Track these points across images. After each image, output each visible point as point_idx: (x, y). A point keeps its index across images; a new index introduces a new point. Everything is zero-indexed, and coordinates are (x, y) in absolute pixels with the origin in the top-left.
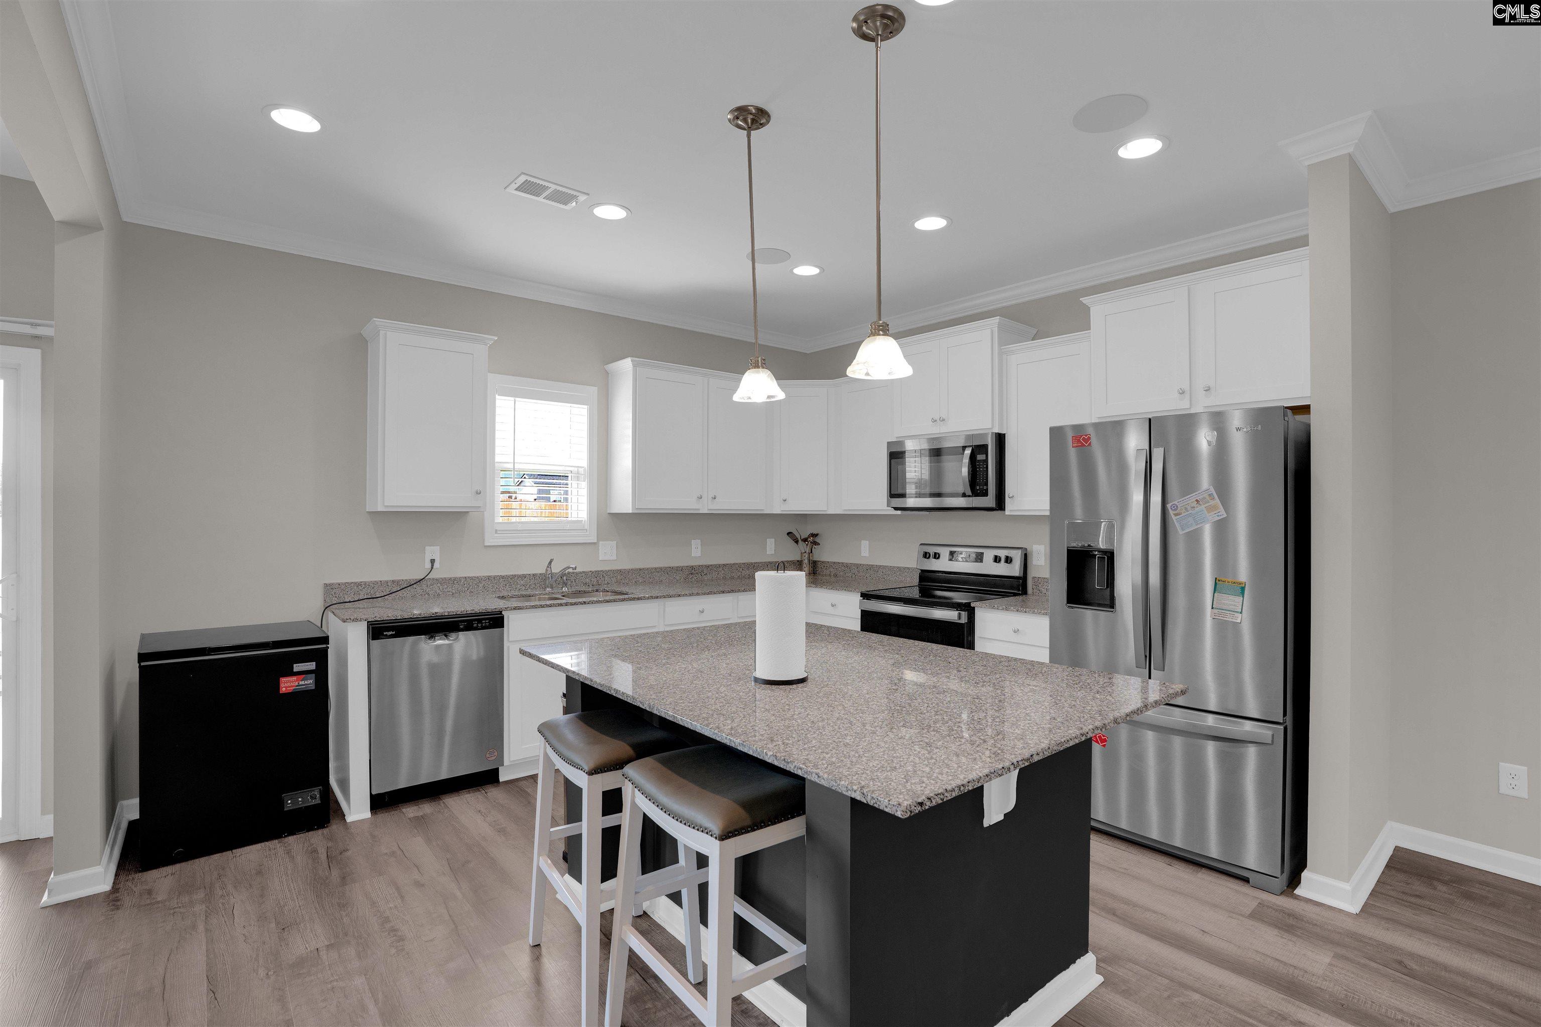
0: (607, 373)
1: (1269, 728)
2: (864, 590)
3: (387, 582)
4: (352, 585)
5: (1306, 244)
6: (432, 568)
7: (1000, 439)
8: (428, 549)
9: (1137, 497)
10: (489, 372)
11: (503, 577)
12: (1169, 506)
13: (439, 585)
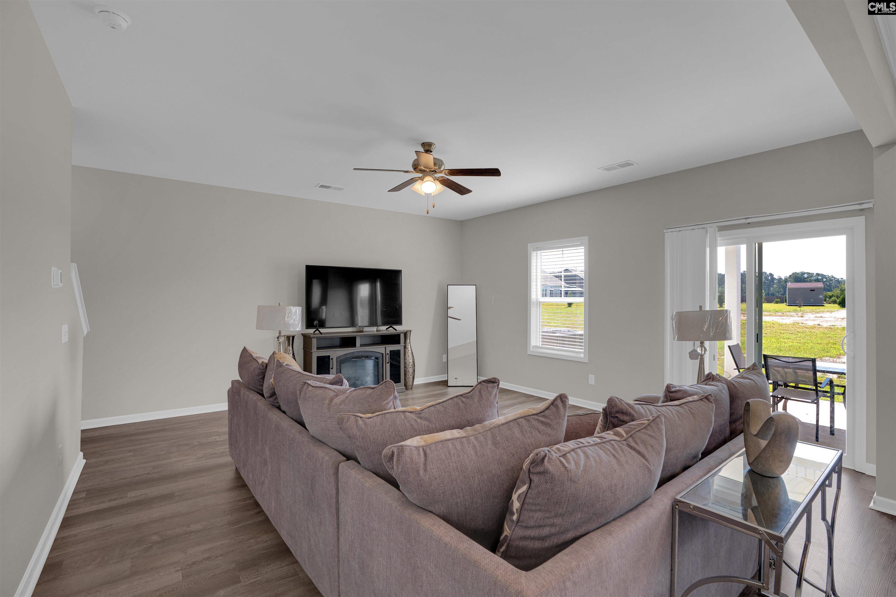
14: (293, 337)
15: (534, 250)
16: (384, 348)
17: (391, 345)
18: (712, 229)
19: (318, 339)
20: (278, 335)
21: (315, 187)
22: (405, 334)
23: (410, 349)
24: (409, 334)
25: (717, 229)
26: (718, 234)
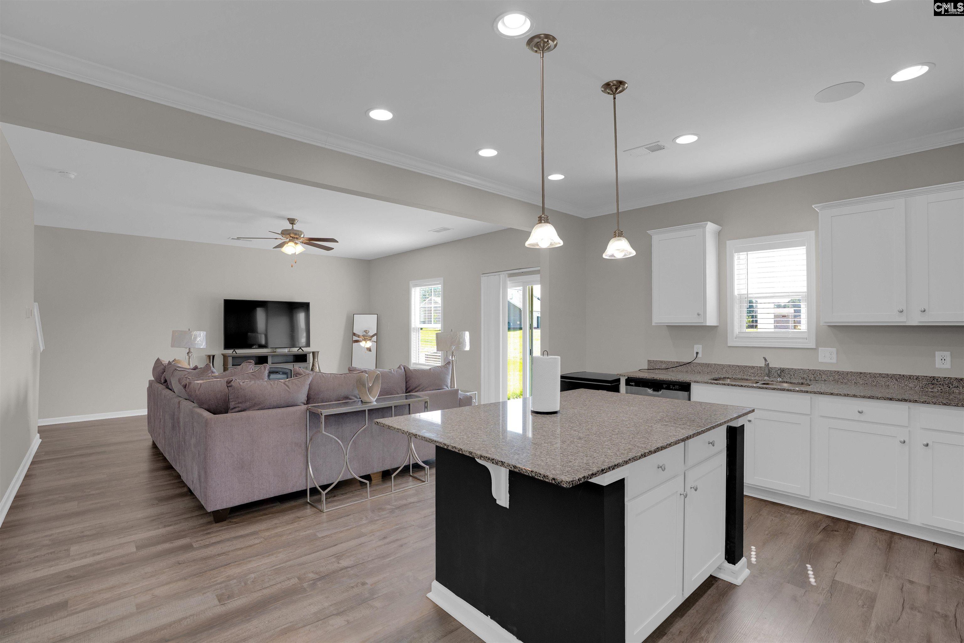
3: (674, 362)
4: (659, 362)
6: (696, 357)
8: (696, 346)
11: (738, 366)
13: (700, 367)
14: (214, 356)
15: (414, 287)
16: (293, 365)
17: (298, 363)
18: (503, 275)
19: (234, 358)
20: (188, 351)
21: (228, 239)
22: (313, 353)
23: (317, 367)
24: (317, 355)
25: (507, 276)
26: (508, 279)
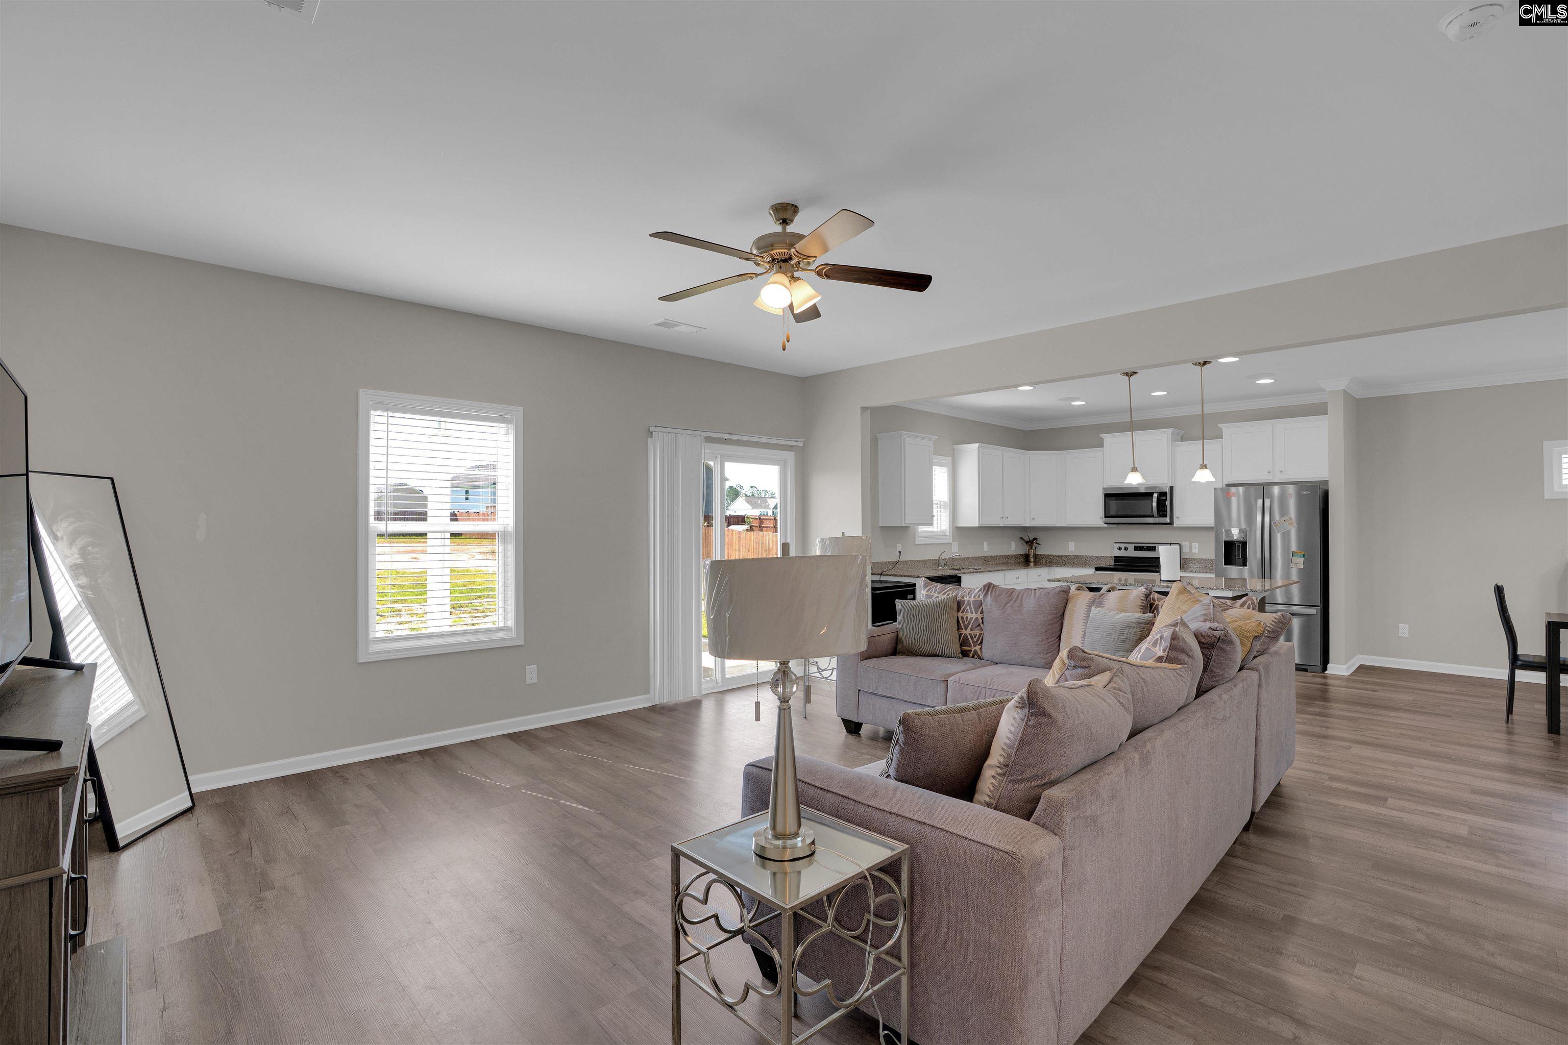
0: (954, 449)
1: (1316, 609)
2: (1096, 566)
5: (1325, 413)
6: (900, 556)
7: (1172, 488)
8: (898, 546)
9: (1259, 518)
10: (934, 455)
12: (1272, 523)
18: (700, 438)
25: (703, 439)
